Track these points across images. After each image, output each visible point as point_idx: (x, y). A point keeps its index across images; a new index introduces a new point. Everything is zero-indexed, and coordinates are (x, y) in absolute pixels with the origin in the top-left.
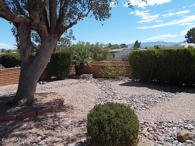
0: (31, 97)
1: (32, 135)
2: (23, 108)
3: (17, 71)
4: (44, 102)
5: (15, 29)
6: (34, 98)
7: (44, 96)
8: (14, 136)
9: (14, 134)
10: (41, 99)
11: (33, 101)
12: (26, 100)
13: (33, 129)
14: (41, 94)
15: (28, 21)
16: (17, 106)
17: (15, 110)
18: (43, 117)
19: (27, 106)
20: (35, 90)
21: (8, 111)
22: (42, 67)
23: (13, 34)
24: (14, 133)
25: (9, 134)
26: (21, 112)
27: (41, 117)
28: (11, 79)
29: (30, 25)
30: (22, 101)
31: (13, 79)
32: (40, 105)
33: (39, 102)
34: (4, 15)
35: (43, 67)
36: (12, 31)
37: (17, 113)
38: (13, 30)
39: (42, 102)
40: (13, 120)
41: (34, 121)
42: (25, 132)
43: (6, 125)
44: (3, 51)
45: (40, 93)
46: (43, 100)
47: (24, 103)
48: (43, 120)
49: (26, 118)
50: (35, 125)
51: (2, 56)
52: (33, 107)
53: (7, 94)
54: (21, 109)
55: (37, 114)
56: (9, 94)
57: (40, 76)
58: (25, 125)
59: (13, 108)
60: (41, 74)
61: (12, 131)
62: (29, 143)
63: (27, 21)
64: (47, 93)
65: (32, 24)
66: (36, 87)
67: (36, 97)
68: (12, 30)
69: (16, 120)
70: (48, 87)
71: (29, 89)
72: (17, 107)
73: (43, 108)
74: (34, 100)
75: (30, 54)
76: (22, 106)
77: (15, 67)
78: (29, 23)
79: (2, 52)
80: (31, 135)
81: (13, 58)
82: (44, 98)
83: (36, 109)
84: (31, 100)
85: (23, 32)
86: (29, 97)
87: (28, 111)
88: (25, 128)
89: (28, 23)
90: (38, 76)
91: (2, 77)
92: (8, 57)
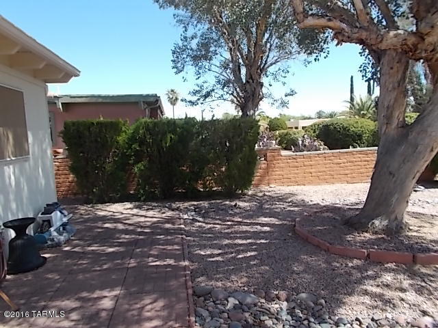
0: (396, 218)
1: (408, 306)
2: (379, 239)
3: (355, 156)
4: (430, 237)
5: (367, 65)
6: (404, 221)
7: (426, 222)
8: (366, 293)
9: (366, 290)
10: (419, 227)
11: (401, 227)
12: (385, 223)
13: (407, 293)
14: (416, 215)
15: (412, 40)
16: (367, 232)
17: (363, 238)
18: (429, 272)
19: (388, 236)
20: (407, 202)
21: (349, 238)
22: (429, 150)
23: (363, 76)
24: (365, 287)
25: (356, 285)
26: (376, 247)
27: (424, 270)
28: (341, 172)
29: (413, 50)
30: (377, 222)
31: (347, 172)
32: (419, 241)
33: (415, 234)
34: (364, 37)
35: (432, 150)
36: (361, 71)
37: (369, 246)
38: (362, 69)
39: (424, 235)
40: (360, 259)
41: (409, 276)
42: (389, 294)
43: (347, 265)
44: (320, 114)
45: (413, 212)
46: (425, 230)
47: (380, 227)
48: (432, 279)
49: (388, 263)
50: (411, 285)
51: (323, 126)
52: (402, 242)
53: (338, 202)
54: (375, 239)
55: (414, 260)
56: (341, 203)
57: (421, 172)
58: (389, 278)
59: (358, 233)
60: (426, 166)
61: (360, 282)
62: (402, 322)
63: (409, 43)
64: (432, 215)
65: (419, 46)
66: (410, 195)
67: (407, 219)
68: (360, 68)
69: (366, 260)
70: (429, 201)
71: (394, 200)
72: (366, 234)
73: (429, 250)
74: (404, 227)
75: (401, 119)
76: (376, 233)
77: (349, 148)
78: (413, 45)
79: (319, 118)
80: (405, 305)
81: (344, 129)
82: (425, 225)
83: (410, 248)
84: (397, 225)
85: (392, 68)
86: (393, 217)
87: (391, 248)
88: (389, 285)
89: (411, 46)
90: (418, 172)
91: (327, 166)
92: (335, 128)
